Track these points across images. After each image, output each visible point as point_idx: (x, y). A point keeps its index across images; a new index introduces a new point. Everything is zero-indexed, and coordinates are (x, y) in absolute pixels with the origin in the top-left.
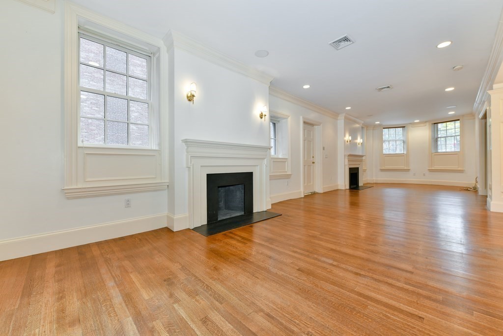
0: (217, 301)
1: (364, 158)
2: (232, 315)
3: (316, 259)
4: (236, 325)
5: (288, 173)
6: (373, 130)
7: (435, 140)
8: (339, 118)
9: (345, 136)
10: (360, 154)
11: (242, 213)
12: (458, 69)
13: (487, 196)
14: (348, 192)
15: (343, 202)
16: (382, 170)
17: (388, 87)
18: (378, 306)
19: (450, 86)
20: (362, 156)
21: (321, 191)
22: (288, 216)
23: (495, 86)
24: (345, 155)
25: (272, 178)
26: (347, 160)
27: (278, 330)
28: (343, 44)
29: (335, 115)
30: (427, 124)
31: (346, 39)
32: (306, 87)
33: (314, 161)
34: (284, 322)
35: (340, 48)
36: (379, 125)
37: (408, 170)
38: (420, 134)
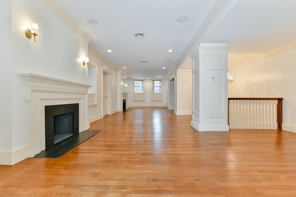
0: (122, 189)
1: (128, 94)
2: (139, 190)
3: (144, 147)
4: (146, 193)
5: (95, 104)
6: (131, 80)
7: (153, 87)
8: (118, 72)
9: (121, 83)
10: (126, 92)
11: (72, 135)
12: (170, 61)
13: (174, 110)
14: (122, 113)
15: (120, 118)
16: (134, 101)
17: (146, 62)
18: (182, 156)
19: (164, 67)
20: (127, 94)
21: (111, 114)
22: (106, 130)
23: (178, 70)
24: (121, 93)
25: (90, 107)
26: (122, 96)
27: (165, 182)
28: (139, 36)
29: (117, 70)
30: (151, 80)
31: (142, 34)
32: (109, 51)
33: (107, 96)
34: (163, 178)
35: (137, 37)
36: (134, 78)
37: (144, 101)
38: (148, 84)
